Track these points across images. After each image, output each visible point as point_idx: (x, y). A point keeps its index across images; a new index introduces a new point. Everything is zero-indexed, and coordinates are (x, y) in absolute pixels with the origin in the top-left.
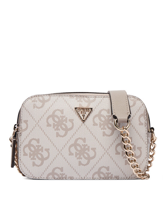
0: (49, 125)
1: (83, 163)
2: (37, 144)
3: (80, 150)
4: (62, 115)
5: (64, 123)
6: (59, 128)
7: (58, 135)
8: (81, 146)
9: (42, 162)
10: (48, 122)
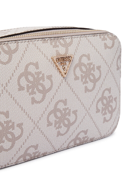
0: (21, 88)
1: (62, 132)
2: (6, 120)
3: (60, 117)
4: (37, 71)
5: (41, 82)
6: (35, 90)
7: (34, 101)
8: (61, 111)
9: (12, 144)
10: (19, 85)
